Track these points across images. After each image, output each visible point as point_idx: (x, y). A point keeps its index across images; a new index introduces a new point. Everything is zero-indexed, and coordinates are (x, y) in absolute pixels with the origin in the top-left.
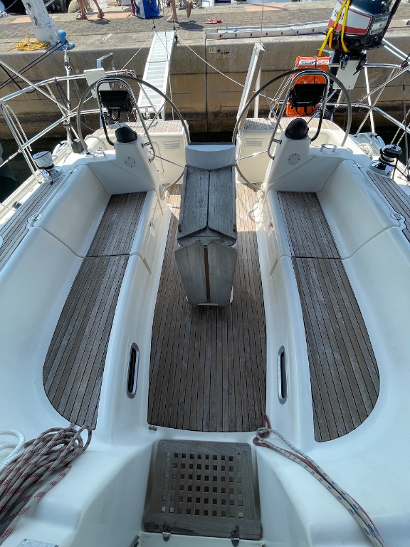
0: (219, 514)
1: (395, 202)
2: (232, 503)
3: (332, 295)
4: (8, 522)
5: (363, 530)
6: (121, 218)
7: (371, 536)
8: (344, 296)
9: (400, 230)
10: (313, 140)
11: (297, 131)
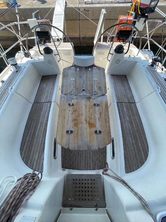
0: (90, 200)
1: (157, 81)
2: (95, 196)
3: (132, 118)
4: (16, 210)
5: (143, 205)
6: (47, 86)
7: (146, 207)
8: (136, 118)
9: (158, 92)
10: (126, 53)
11: (119, 50)
